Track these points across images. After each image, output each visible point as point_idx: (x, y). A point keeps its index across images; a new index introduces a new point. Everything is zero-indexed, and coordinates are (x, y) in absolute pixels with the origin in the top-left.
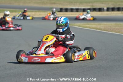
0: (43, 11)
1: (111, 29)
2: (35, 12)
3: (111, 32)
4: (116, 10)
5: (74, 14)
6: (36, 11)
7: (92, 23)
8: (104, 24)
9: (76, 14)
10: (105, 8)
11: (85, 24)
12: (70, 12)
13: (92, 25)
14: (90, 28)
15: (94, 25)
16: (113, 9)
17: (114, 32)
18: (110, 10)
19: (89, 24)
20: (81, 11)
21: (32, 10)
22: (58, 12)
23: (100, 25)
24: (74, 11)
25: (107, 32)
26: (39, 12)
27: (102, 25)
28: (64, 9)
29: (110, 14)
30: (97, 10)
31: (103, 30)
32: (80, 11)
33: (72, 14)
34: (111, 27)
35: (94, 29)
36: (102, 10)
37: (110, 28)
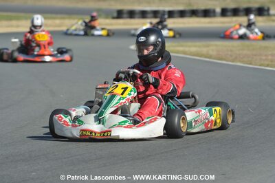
1: (231, 56)
2: (62, 18)
3: (233, 62)
4: (241, 13)
7: (189, 44)
8: (216, 45)
10: (218, 10)
11: (174, 44)
12: (139, 18)
13: (190, 46)
14: (185, 53)
15: (195, 46)
16: (235, 12)
18: (229, 13)
19: (182, 46)
21: (53, 15)
22: (114, 18)
23: (208, 46)
25: (224, 62)
26: (69, 18)
27: (211, 48)
28: (125, 12)
30: (200, 15)
31: (214, 59)
34: (231, 51)
35: (193, 55)
36: (212, 14)
37: (229, 53)
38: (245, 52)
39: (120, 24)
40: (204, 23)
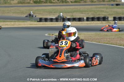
0: (23, 21)
2: (14, 22)
4: (95, 20)
5: (53, 24)
6: (15, 20)
8: (84, 34)
9: (55, 24)
10: (85, 18)
12: (49, 22)
16: (93, 19)
17: (94, 41)
18: (90, 20)
20: (61, 21)
21: (11, 20)
22: (38, 22)
24: (54, 20)
25: (87, 42)
26: (18, 22)
27: (82, 35)
28: (43, 19)
29: (90, 24)
30: (77, 20)
32: (59, 20)
33: (52, 24)
34: (91, 37)
36: (82, 20)
37: (90, 38)
38: (97, 37)
39: (40, 24)
40: (79, 24)
